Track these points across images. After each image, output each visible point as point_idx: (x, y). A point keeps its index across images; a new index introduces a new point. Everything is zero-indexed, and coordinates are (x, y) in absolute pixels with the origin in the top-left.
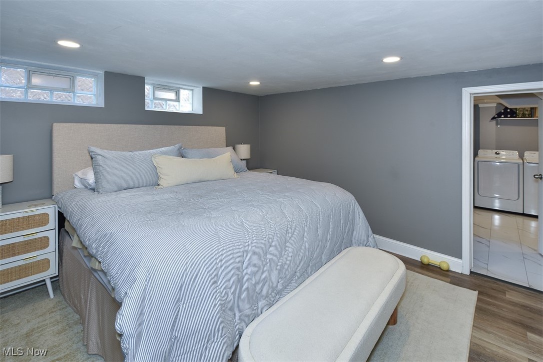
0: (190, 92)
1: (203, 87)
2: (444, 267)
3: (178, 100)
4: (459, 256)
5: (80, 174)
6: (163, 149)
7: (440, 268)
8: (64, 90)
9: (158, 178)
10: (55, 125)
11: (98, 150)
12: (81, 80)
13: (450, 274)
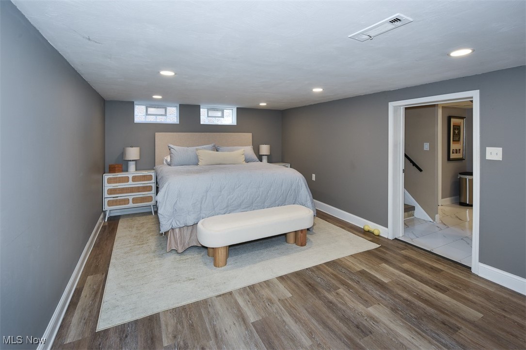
0: (231, 111)
1: (237, 108)
2: (376, 233)
3: (223, 116)
4: (387, 226)
5: (166, 158)
6: (205, 146)
7: (373, 233)
8: (162, 115)
9: (198, 160)
10: (156, 133)
11: (172, 146)
12: (169, 109)
13: (380, 238)
